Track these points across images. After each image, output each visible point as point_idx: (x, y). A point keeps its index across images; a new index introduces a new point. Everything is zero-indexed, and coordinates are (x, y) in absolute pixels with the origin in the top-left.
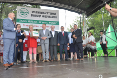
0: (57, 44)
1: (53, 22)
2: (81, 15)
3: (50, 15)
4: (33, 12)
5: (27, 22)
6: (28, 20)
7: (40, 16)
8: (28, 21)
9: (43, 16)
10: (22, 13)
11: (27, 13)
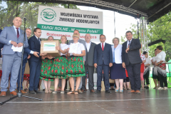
0: (93, 64)
1: (94, 29)
2: (138, 20)
3: (89, 19)
4: (62, 14)
5: (53, 30)
6: (54, 26)
7: (72, 21)
8: (54, 28)
9: (78, 21)
10: (47, 16)
11: (53, 16)
